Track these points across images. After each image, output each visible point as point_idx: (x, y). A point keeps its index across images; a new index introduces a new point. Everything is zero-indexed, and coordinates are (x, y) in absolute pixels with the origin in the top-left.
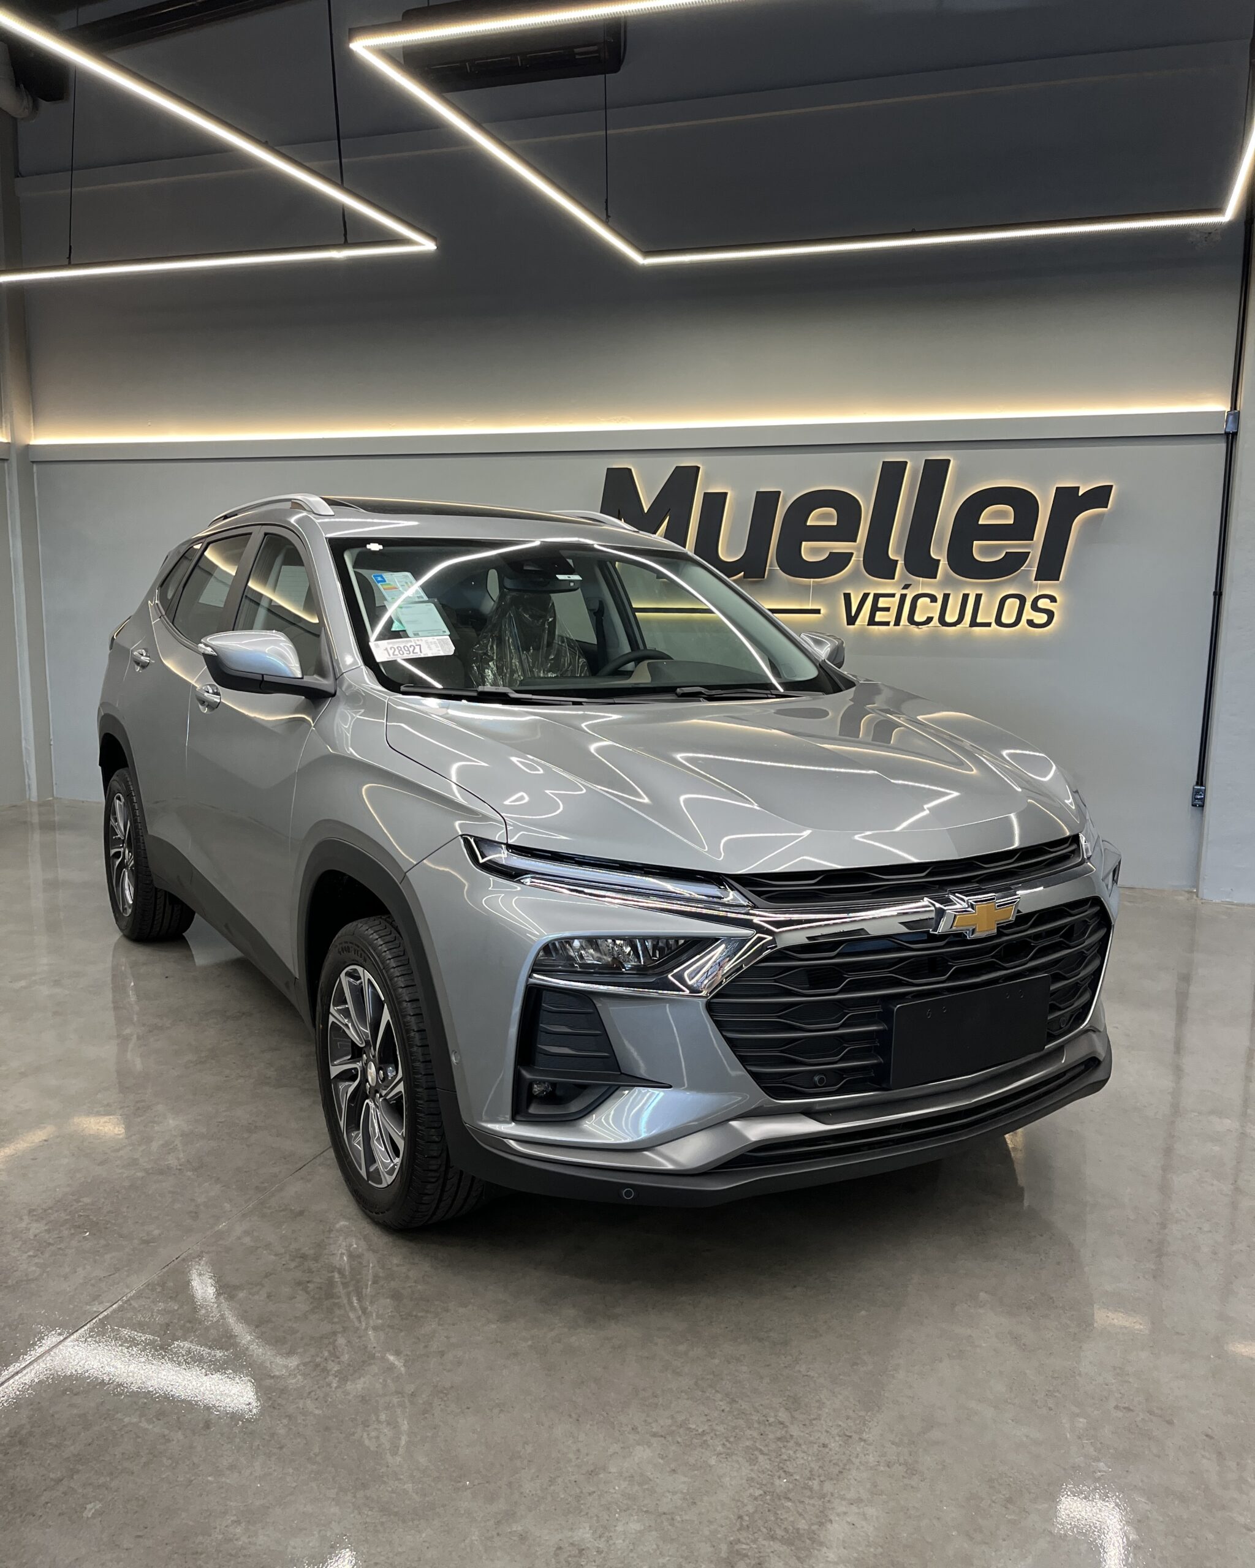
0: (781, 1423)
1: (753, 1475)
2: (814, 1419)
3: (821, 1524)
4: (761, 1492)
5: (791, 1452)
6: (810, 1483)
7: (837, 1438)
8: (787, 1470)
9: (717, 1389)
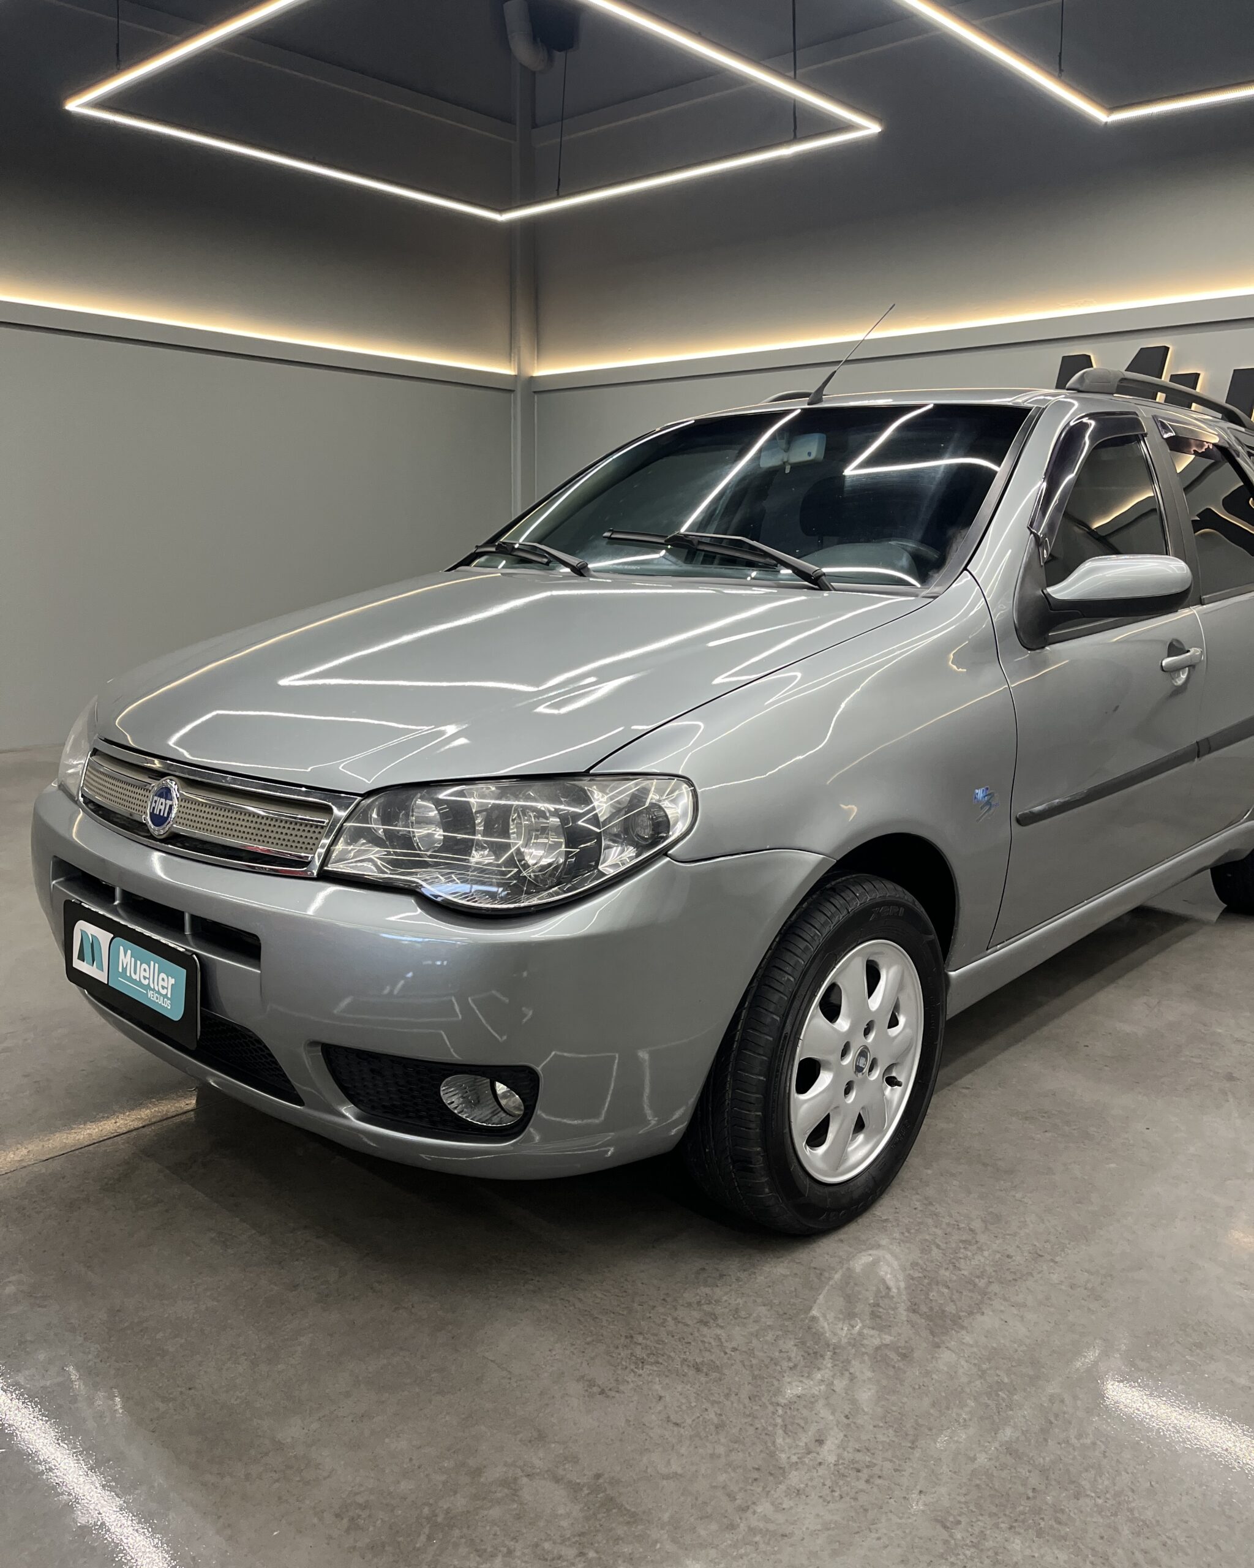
0: (971, 1230)
1: (920, 1261)
2: (1008, 1235)
3: (971, 1313)
4: (920, 1275)
5: (969, 1254)
6: (977, 1280)
7: (1026, 1254)
8: (957, 1265)
9: (919, 1192)
